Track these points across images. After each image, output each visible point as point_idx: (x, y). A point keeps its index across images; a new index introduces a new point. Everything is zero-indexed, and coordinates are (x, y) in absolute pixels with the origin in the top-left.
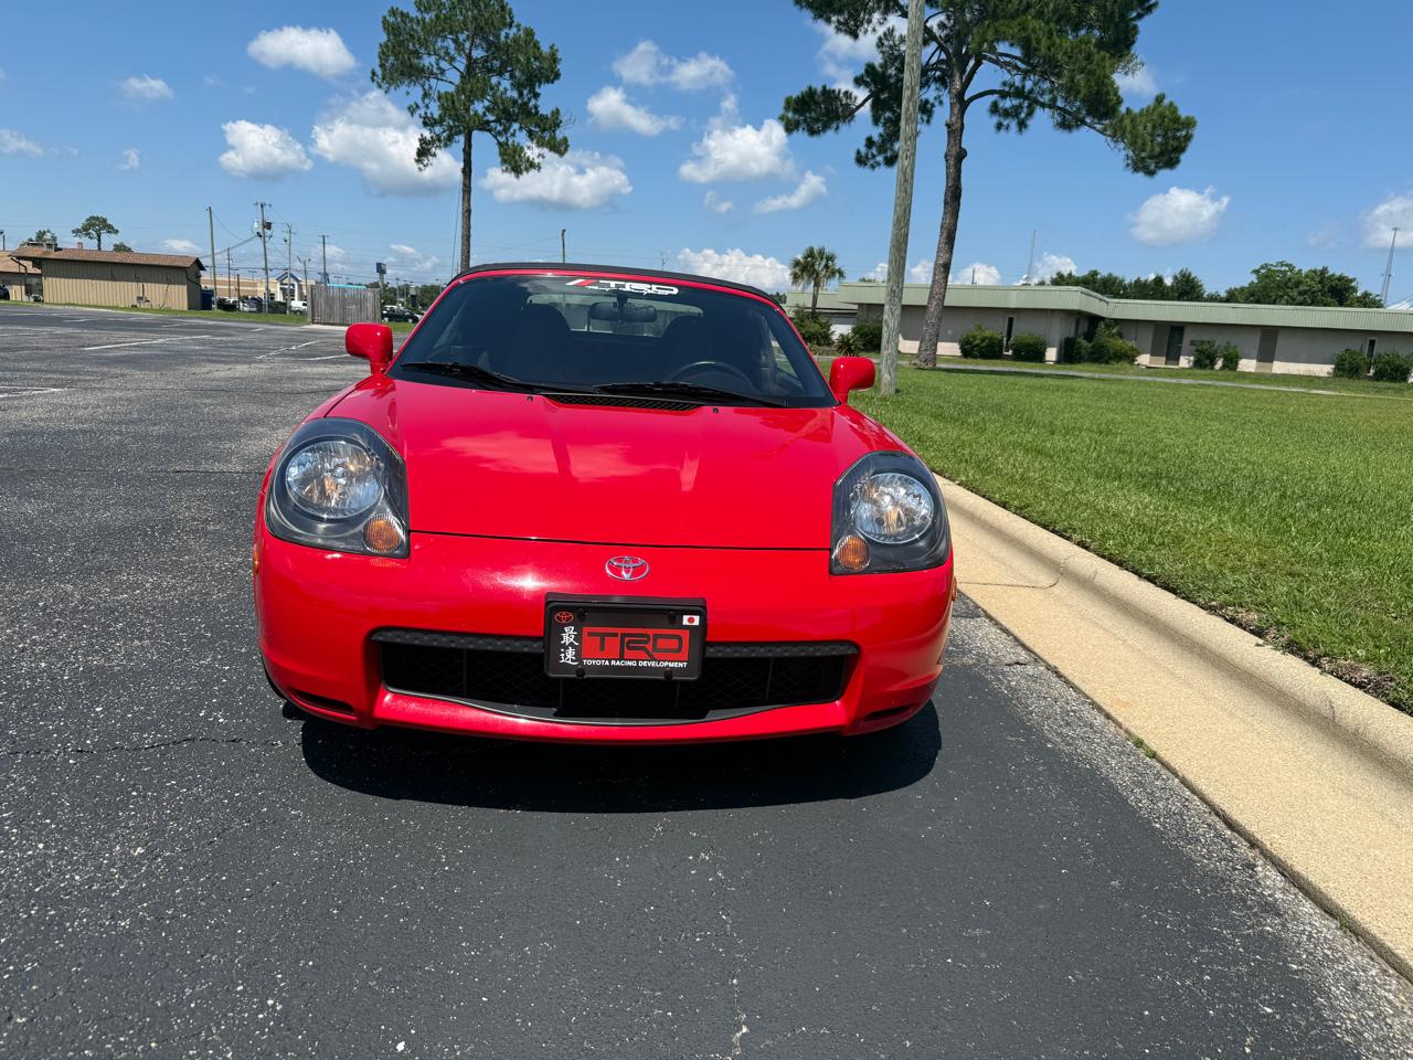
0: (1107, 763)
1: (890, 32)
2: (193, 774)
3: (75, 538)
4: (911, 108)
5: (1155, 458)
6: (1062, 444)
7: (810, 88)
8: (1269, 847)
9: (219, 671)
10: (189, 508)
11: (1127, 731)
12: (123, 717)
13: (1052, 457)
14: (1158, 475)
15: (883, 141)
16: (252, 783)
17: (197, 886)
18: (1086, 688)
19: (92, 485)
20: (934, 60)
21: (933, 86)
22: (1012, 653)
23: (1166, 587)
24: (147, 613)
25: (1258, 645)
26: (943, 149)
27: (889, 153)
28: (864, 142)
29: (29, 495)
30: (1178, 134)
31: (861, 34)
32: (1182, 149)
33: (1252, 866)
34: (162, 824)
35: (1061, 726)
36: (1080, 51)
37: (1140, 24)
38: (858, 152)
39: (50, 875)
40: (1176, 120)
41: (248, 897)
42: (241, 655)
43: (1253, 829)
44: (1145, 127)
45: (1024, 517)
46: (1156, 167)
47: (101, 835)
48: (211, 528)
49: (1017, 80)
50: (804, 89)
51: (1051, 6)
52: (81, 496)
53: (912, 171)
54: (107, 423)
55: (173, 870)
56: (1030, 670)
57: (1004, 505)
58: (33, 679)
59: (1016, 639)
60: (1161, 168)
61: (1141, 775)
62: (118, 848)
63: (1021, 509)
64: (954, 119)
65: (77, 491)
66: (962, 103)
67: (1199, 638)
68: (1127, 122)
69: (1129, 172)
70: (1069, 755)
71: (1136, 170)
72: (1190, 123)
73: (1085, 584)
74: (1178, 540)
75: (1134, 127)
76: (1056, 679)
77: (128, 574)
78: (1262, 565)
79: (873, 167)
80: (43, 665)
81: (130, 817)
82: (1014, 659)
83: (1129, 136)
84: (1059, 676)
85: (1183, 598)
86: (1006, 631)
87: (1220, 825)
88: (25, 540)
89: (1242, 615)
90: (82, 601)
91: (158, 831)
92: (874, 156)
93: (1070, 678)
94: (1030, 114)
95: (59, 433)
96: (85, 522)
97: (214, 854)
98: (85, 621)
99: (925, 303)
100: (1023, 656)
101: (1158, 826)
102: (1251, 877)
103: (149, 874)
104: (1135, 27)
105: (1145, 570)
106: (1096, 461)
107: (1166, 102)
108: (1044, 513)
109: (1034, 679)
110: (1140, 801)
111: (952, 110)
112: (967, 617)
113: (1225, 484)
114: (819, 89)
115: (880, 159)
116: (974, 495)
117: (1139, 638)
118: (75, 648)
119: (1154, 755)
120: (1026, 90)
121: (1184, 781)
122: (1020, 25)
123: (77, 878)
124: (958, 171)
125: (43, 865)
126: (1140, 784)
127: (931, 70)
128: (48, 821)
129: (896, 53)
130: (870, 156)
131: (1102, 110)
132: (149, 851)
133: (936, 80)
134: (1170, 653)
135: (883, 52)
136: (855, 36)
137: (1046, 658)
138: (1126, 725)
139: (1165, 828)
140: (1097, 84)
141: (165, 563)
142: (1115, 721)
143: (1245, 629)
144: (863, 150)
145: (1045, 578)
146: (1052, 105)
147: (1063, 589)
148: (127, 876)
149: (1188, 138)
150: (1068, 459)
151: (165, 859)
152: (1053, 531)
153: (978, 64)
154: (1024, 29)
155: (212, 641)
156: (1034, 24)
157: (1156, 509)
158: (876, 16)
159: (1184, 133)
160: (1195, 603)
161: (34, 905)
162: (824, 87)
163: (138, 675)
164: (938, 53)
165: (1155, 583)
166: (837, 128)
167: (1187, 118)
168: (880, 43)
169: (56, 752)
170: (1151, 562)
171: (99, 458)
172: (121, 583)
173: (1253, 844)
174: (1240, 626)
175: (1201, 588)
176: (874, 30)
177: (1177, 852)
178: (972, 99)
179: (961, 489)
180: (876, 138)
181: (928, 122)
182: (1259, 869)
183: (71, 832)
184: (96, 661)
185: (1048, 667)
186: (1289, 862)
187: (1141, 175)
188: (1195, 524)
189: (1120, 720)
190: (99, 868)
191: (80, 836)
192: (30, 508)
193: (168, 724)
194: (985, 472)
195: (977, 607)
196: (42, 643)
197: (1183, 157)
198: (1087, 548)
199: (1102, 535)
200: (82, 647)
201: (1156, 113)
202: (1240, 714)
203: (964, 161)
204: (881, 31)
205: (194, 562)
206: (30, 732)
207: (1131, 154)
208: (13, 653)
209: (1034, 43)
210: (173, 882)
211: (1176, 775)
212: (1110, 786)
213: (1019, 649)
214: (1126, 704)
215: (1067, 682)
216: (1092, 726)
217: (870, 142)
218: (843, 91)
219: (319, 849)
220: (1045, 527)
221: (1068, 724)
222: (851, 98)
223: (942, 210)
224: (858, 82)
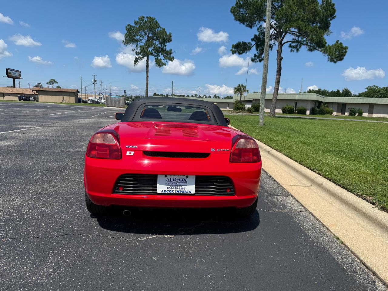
0: (328, 245)
1: (261, 26)
2: (67, 245)
3: (41, 172)
4: (267, 48)
5: (339, 145)
6: (312, 141)
7: (239, 42)
8: (379, 275)
9: (76, 212)
10: (71, 162)
11: (334, 234)
12: (50, 227)
13: (309, 145)
14: (340, 151)
15: (259, 55)
16: (83, 249)
17: (66, 281)
18: (321, 220)
19: (47, 155)
20: (273, 33)
21: (273, 40)
22: (298, 208)
23: (344, 188)
24: (58, 195)
25: (373, 208)
26: (276, 57)
27: (260, 59)
29: (31, 158)
31: (253, 27)
32: (344, 55)
33: (374, 282)
34: (58, 262)
35: (314, 233)
36: (314, 30)
37: (331, 22)
38: (252, 58)
39: (27, 277)
40: (342, 47)
41: (80, 286)
42: (82, 207)
43: (374, 269)
44: (333, 50)
45: (302, 165)
47: (41, 264)
48: (76, 168)
49: (297, 38)
50: (237, 42)
51: (306, 18)
52: (44, 159)
53: (268, 65)
54: (52, 137)
55: (60, 276)
56: (304, 214)
57: (296, 161)
58: (27, 215)
59: (300, 203)
60: (338, 61)
61: (339, 249)
62: (46, 269)
63: (301, 162)
64: (279, 49)
65: (43, 157)
66: (281, 45)
67: (355, 205)
68: (328, 48)
69: (329, 62)
70: (317, 242)
71: (331, 61)
72: (346, 48)
73: (320, 186)
74: (347, 173)
75: (330, 50)
76: (312, 217)
77: (54, 183)
78: (373, 181)
79: (256, 62)
80: (30, 210)
81: (50, 259)
82: (300, 210)
83: (328, 52)
84: (313, 216)
85: (349, 192)
86: (297, 201)
87: (364, 268)
88: (28, 172)
89: (368, 198)
90: (42, 191)
91: (57, 263)
92: (256, 59)
93: (316, 217)
94: (300, 47)
95: (39, 140)
96: (44, 166)
97: (71, 272)
98: (42, 197)
99: (272, 98)
100: (303, 209)
101: (344, 267)
102: (374, 286)
103: (54, 277)
104: (329, 23)
105: (338, 183)
106: (322, 146)
107: (339, 42)
108: (307, 164)
109: (306, 217)
110: (339, 259)
111: (278, 47)
112: (286, 196)
113: (360, 154)
114: (242, 42)
115: (258, 60)
116: (287, 157)
117: (337, 203)
118: (39, 205)
119: (342, 243)
120: (299, 41)
121: (352, 252)
122: (297, 23)
123: (34, 278)
124: (280, 63)
125: (25, 274)
126: (338, 253)
127: (272, 36)
128: (27, 260)
129: (262, 32)
130: (255, 59)
131: (321, 45)
132: (54, 270)
133: (274, 39)
134: (346, 209)
135: (259, 32)
136: (251, 27)
137: (309, 210)
138: (334, 232)
139: (347, 268)
140: (319, 39)
141: (64, 179)
142: (330, 231)
143: (369, 202)
145: (308, 184)
146: (307, 44)
147: (313, 187)
148: (47, 278)
149: (346, 52)
150: (314, 146)
151: (58, 273)
152: (310, 169)
153: (285, 34)
154: (298, 24)
155: (75, 203)
156: (301, 23)
157: (340, 162)
158: (257, 22)
159: (344, 51)
160: (353, 193)
161: (22, 287)
162: (243, 42)
163: (55, 214)
164: (274, 31)
165: (341, 187)
166: (246, 53)
167: (345, 47)
168: (258, 29)
169: (31, 238)
170: (339, 180)
171: (49, 147)
172: (52, 185)
173: (374, 274)
174: (367, 201)
175: (355, 189)
176: (256, 26)
177: (351, 277)
178: (284, 43)
179: (283, 155)
180: (257, 55)
181: (271, 50)
182: (377, 283)
183: (33, 264)
184: (44, 209)
185: (310, 213)
186: (386, 281)
187: (332, 63)
188: (352, 167)
189: (332, 231)
190: (40, 275)
191: (36, 265)
192: (30, 162)
193: (61, 229)
194: (290, 150)
195: (289, 193)
196: (31, 204)
197: (345, 57)
198: (320, 175)
199: (325, 171)
200: (41, 205)
201: (336, 45)
202: (368, 229)
203: (282, 60)
204: (258, 26)
205: (72, 179)
206: (25, 231)
207: (329, 57)
208: (23, 207)
209: (301, 28)
210: (60, 280)
211: (349, 249)
212: (330, 253)
213: (301, 207)
214: (333, 225)
215: (315, 218)
216: (323, 233)
217: (255, 56)
218: (248, 42)
219: (100, 270)
220: (308, 168)
221: (316, 232)
222: (250, 44)
223: (276, 73)
224: (252, 40)
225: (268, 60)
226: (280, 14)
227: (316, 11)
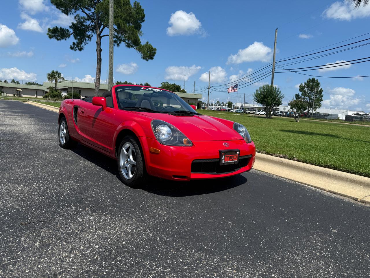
1: (78, 15)
7: (56, 27)
15: (78, 44)
20: (90, 25)
21: (90, 31)
27: (80, 48)
28: (72, 43)
30: (153, 52)
31: (69, 15)
32: (154, 55)
36: (131, 29)
38: (71, 46)
40: (152, 48)
44: (146, 49)
46: (148, 59)
49: (116, 34)
51: (123, 17)
64: (98, 41)
66: (100, 37)
68: (141, 47)
69: (142, 59)
71: (144, 59)
72: (155, 50)
75: (143, 49)
79: (75, 50)
83: (142, 50)
92: (75, 48)
94: (120, 42)
99: (94, 88)
104: (141, 25)
107: (149, 44)
111: (97, 39)
114: (59, 28)
115: (77, 48)
120: (119, 36)
122: (117, 20)
124: (100, 54)
127: (90, 27)
129: (80, 21)
133: (91, 30)
135: (77, 20)
136: (67, 15)
140: (136, 38)
144: (72, 46)
146: (124, 41)
149: (155, 53)
153: (104, 28)
154: (118, 21)
156: (120, 20)
158: (73, 10)
159: (154, 52)
162: (61, 28)
164: (92, 23)
166: (66, 39)
167: (154, 48)
168: (75, 18)
176: (73, 14)
178: (103, 36)
180: (75, 43)
181: (90, 41)
187: (145, 60)
197: (154, 57)
201: (147, 46)
204: (75, 14)
207: (143, 55)
209: (121, 25)
217: (74, 44)
218: (66, 29)
222: (69, 32)
223: (97, 64)
224: (70, 27)
225: (113, 52)
226: (101, 8)
227: (131, 13)
